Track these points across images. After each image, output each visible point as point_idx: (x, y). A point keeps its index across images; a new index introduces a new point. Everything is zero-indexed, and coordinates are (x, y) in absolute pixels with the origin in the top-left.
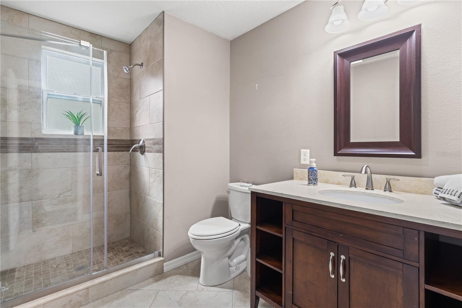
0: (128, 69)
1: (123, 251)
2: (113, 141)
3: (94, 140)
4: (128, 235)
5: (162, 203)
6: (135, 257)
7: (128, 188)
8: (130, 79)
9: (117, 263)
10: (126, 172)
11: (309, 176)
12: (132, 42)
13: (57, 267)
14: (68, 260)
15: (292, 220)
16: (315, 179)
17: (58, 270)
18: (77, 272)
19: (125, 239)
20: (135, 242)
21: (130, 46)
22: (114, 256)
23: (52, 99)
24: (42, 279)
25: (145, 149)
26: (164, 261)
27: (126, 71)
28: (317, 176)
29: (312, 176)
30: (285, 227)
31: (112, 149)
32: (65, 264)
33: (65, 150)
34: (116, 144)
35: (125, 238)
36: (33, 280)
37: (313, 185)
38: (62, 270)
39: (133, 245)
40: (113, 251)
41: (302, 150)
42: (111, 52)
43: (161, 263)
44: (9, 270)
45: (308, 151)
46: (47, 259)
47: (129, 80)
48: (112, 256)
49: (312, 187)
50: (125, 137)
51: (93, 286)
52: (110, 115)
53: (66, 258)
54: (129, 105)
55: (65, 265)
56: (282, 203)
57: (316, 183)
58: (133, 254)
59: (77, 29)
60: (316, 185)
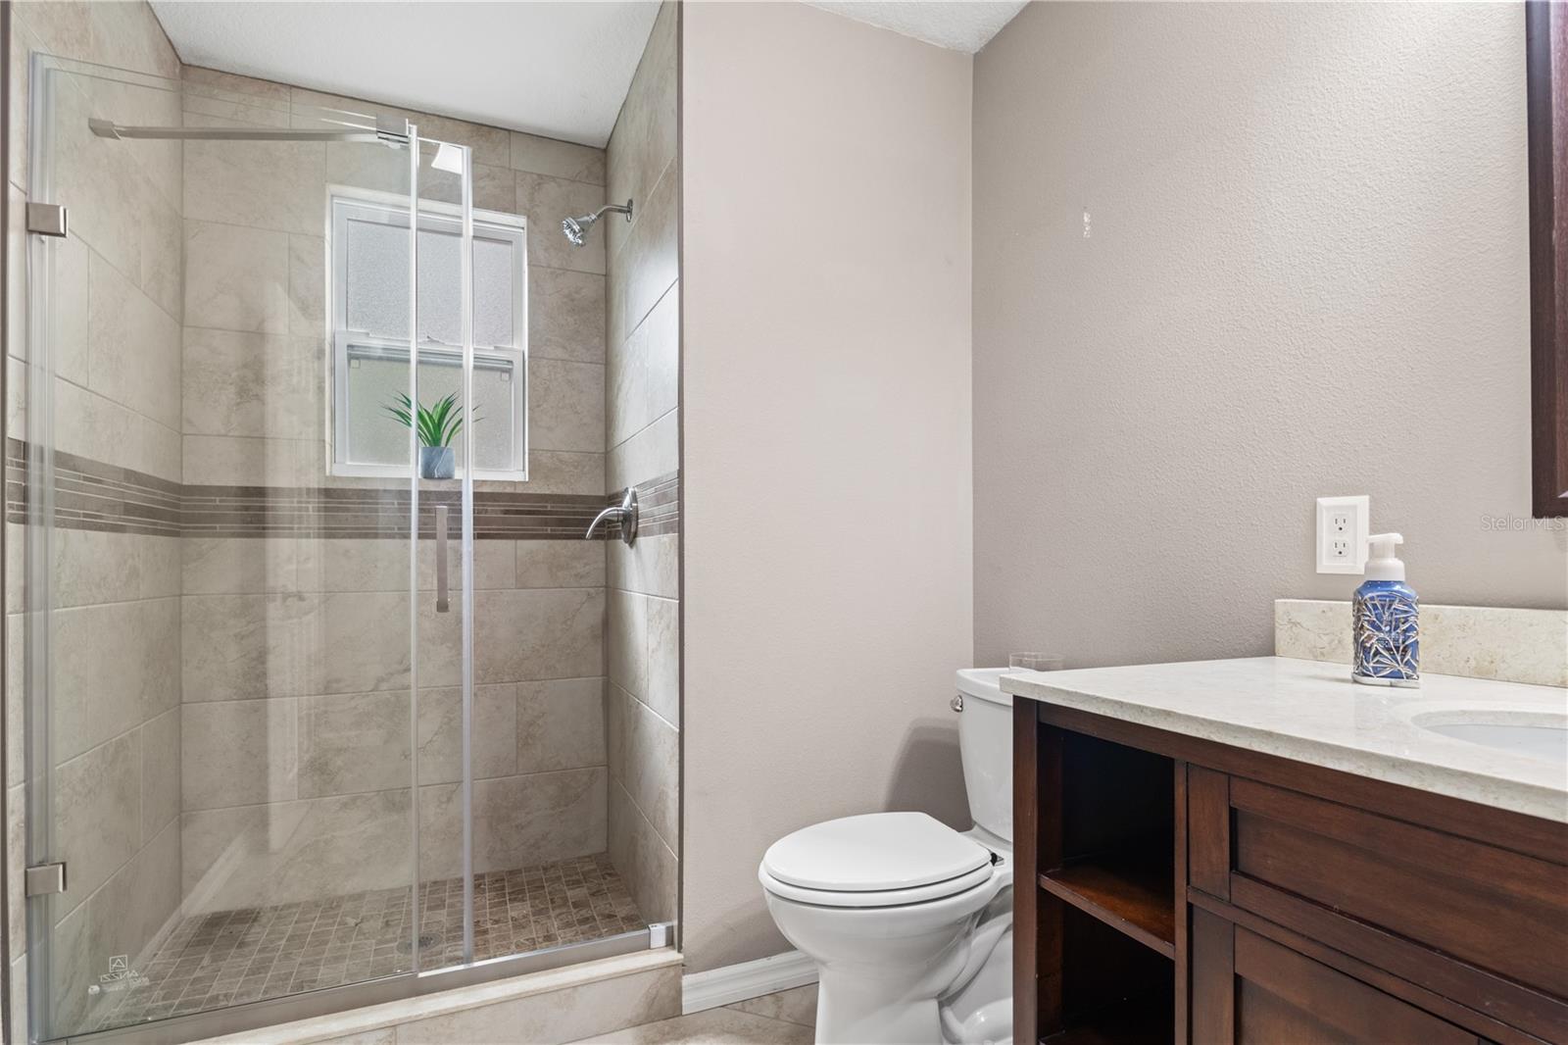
0: (577, 228)
1: (565, 900)
2: (547, 502)
3: (477, 496)
4: (596, 845)
5: (678, 730)
6: (597, 932)
7: (600, 673)
8: (605, 275)
9: (533, 944)
10: (592, 614)
11: (1359, 629)
12: (607, 137)
13: (356, 925)
14: (394, 910)
15: (1227, 867)
16: (1397, 648)
17: (354, 936)
18: (402, 955)
19: (587, 860)
20: (616, 875)
21: (606, 157)
22: (532, 918)
23: (362, 361)
24: (300, 960)
25: (637, 524)
26: (683, 968)
27: (570, 236)
28: (1411, 628)
29: (1379, 629)
30: (1190, 907)
31: (543, 530)
32: (381, 920)
33: (394, 529)
34: (556, 513)
35: (589, 857)
36: (275, 962)
37: (1387, 681)
38: (368, 939)
39: (605, 887)
40: (535, 898)
41: (1323, 502)
42: (539, 184)
43: (672, 973)
44: (233, 914)
45: (1362, 502)
46: (340, 893)
47: (603, 278)
48: (524, 917)
49: (1377, 691)
50: (588, 486)
51: (412, 1022)
52: (538, 406)
53: (394, 900)
54: (603, 370)
55: (380, 924)
56: (1168, 764)
57: (1404, 670)
58: (595, 920)
59: (432, 117)
60: (1403, 682)
